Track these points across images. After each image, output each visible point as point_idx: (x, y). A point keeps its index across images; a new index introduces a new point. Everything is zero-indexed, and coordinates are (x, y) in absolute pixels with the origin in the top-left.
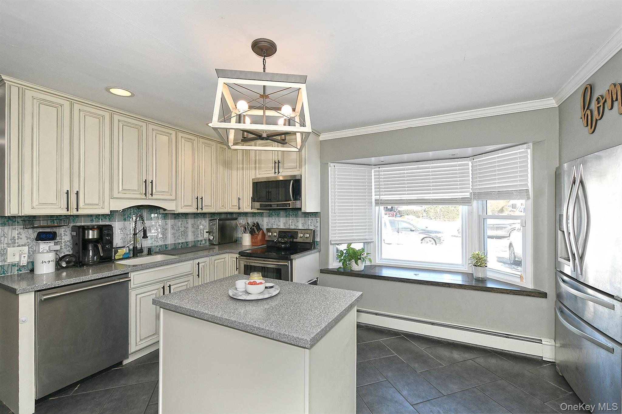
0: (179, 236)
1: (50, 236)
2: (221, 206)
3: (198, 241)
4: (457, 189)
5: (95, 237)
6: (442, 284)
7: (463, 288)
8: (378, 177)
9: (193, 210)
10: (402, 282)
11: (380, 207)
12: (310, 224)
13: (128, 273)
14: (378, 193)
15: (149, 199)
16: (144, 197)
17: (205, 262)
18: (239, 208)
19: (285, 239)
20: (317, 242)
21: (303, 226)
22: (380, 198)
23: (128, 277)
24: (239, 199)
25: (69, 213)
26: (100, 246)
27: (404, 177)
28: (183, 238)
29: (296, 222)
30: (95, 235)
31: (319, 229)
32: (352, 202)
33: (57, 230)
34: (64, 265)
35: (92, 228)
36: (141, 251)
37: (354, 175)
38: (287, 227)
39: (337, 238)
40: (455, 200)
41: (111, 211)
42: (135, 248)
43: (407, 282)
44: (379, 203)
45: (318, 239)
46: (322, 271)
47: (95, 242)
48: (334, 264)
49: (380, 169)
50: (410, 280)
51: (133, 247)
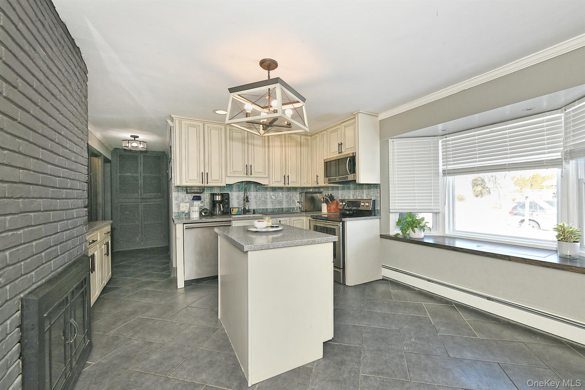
0: (276, 203)
1: (198, 198)
2: (305, 182)
3: (291, 208)
4: (544, 149)
5: (220, 200)
6: (502, 256)
7: (527, 263)
8: (445, 147)
9: (282, 185)
10: (455, 251)
11: (447, 177)
12: (372, 195)
13: (231, 221)
14: (445, 163)
15: (250, 177)
16: (246, 176)
17: (286, 221)
18: (317, 183)
19: (350, 207)
20: (378, 210)
21: (367, 197)
22: (447, 168)
23: (231, 223)
24: (317, 176)
25: (203, 185)
26: (221, 205)
27: (475, 143)
28: (279, 205)
29: (362, 193)
30: (220, 198)
31: (379, 199)
32: (414, 174)
33: (201, 195)
34: (203, 214)
35: (218, 195)
36: (248, 211)
37: (416, 148)
38: (355, 198)
39: (397, 207)
40: (540, 163)
41: (226, 184)
42: (244, 209)
43: (460, 251)
44: (447, 173)
45: (377, 208)
46: (382, 236)
47: (220, 202)
48: (394, 231)
49: (447, 139)
50: (465, 250)
51: (244, 208)
